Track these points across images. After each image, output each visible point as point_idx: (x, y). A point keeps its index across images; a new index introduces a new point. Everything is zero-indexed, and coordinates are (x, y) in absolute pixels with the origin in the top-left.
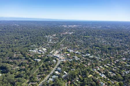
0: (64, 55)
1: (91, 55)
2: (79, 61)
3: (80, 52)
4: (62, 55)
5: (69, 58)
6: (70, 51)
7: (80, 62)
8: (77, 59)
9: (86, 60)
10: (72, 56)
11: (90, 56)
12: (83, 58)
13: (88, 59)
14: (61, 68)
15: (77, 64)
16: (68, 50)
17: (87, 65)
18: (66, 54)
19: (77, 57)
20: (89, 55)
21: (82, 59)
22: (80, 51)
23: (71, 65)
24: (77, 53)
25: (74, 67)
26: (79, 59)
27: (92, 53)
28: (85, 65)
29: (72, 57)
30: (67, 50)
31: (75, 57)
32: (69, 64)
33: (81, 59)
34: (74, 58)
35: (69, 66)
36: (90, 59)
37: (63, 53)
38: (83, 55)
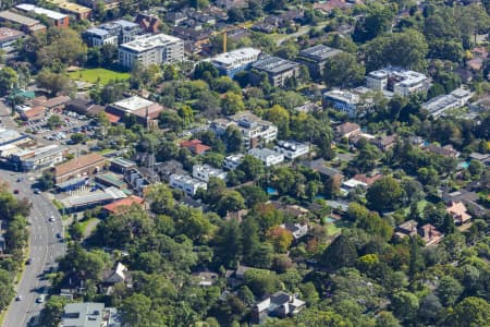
0: (75, 121)
1: (441, 85)
2: (310, 177)
3: (282, 54)
4: (52, 124)
5: (163, 156)
6: (139, 43)
7: (328, 194)
8: (274, 159)
9: (403, 160)
10: (204, 127)
11: (432, 94)
12: (353, 131)
13: (419, 146)
14: (108, 302)
15: (302, 230)
16: (111, 40)
17: (445, 225)
18: (104, 97)
19: (271, 133)
20: (414, 80)
21: (343, 142)
22: (278, 40)
23: (226, 251)
24: (247, 77)
25: (279, 268)
26: (301, 151)
27: (446, 54)
28: (410, 225)
29: (205, 139)
30: (88, 39)
31: (252, 134)
32: (190, 230)
33: (325, 154)
34: (232, 142)
35: (214, 268)
36: (440, 134)
37: (51, 90)
38: (336, 93)
